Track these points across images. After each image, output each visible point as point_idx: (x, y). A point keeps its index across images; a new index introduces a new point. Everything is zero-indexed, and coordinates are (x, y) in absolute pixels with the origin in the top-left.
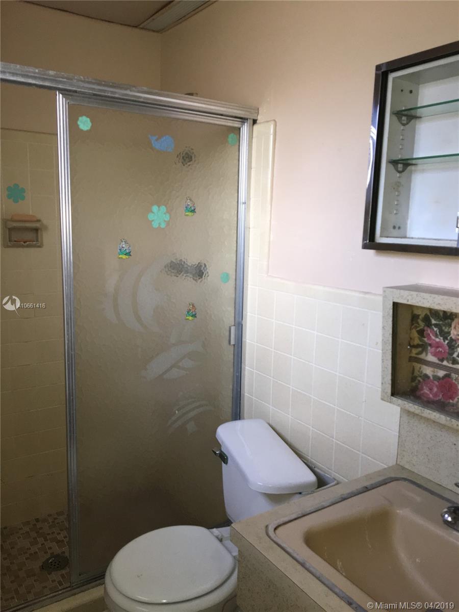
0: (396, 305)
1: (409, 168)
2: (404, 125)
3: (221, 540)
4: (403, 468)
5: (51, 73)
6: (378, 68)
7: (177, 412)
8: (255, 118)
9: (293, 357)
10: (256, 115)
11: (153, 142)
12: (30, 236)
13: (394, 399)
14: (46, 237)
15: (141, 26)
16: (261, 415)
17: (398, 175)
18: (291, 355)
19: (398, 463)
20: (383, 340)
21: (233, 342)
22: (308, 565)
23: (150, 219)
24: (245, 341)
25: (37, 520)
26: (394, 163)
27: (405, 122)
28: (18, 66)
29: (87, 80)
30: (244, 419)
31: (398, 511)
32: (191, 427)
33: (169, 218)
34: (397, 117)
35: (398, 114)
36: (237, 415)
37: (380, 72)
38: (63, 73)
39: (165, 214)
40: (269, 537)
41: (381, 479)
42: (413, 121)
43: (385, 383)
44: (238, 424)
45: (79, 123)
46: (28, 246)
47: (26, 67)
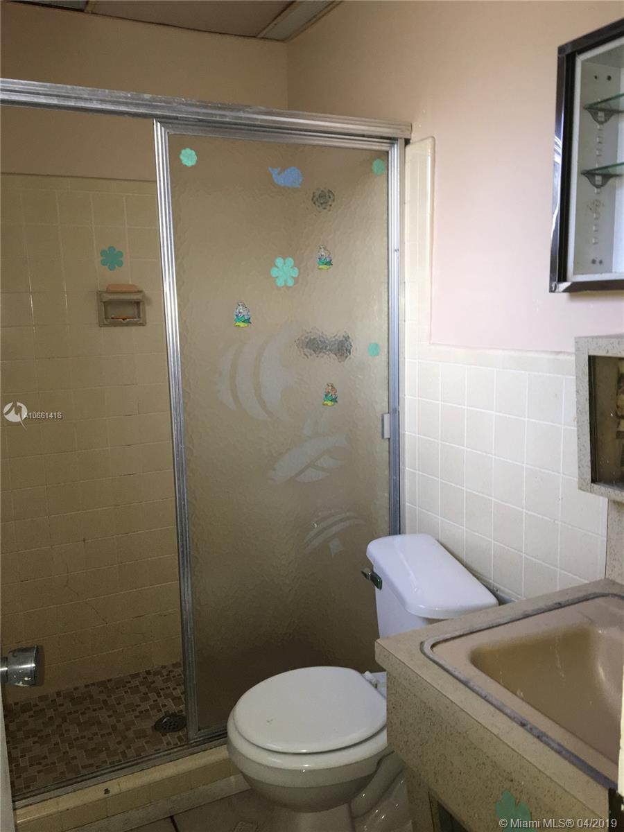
0: (592, 360)
1: (611, 181)
2: (601, 123)
3: (376, 686)
4: (614, 583)
5: (147, 96)
6: (561, 50)
7: (316, 525)
8: (408, 137)
9: (466, 449)
10: (408, 133)
11: (274, 176)
12: (131, 311)
13: (595, 486)
14: (149, 312)
15: (259, 36)
16: (427, 529)
17: (596, 190)
18: (463, 446)
19: (607, 577)
20: (577, 409)
21: (387, 435)
22: (471, 684)
23: (274, 276)
24: (404, 434)
25: (148, 673)
26: (589, 174)
27: (603, 119)
28: (107, 91)
29: (189, 102)
30: (404, 533)
31: (600, 632)
32: (335, 546)
33: (297, 274)
34: (590, 112)
35: (592, 109)
36: (395, 528)
37: (564, 55)
38: (160, 96)
39: (292, 268)
40: (424, 654)
41: (581, 594)
42: (613, 118)
43: (583, 466)
44: (398, 539)
45: (182, 157)
46: (128, 324)
47: (115, 91)
